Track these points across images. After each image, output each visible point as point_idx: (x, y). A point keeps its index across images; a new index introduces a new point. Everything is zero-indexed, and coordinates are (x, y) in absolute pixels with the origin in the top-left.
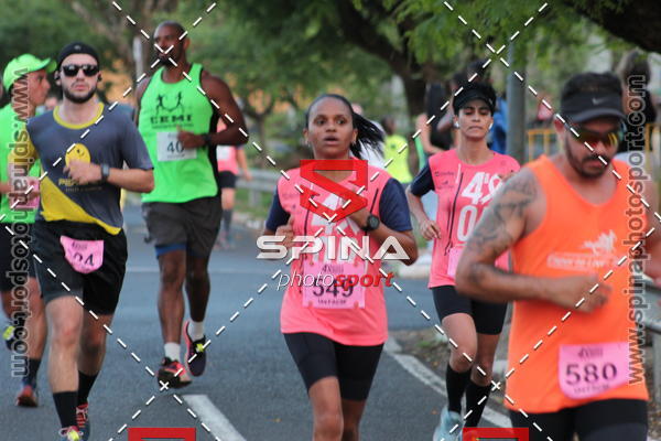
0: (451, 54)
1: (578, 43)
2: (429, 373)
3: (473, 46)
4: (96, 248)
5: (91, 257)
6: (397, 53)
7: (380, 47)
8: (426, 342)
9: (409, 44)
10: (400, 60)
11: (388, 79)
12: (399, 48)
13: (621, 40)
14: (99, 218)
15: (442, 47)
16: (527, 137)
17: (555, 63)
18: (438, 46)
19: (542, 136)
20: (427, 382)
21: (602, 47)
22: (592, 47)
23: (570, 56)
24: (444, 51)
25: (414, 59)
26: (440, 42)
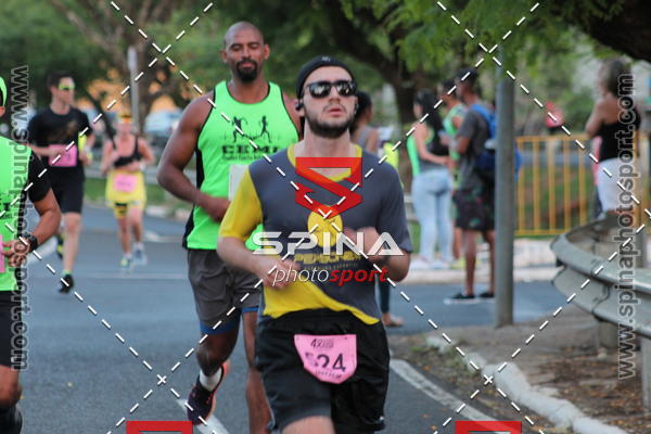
0: (441, 63)
1: (565, 51)
2: (421, 377)
3: (463, 54)
4: (347, 345)
5: (340, 358)
6: (388, 62)
7: (372, 56)
8: (417, 347)
9: (399, 53)
10: (392, 69)
11: (380, 87)
12: (390, 57)
13: (609, 49)
14: (352, 304)
15: (432, 57)
16: (516, 144)
17: (544, 71)
18: (429, 55)
19: (531, 143)
20: (418, 386)
21: (591, 56)
22: (581, 56)
23: (558, 64)
24: (435, 59)
25: (405, 67)
26: (431, 50)
